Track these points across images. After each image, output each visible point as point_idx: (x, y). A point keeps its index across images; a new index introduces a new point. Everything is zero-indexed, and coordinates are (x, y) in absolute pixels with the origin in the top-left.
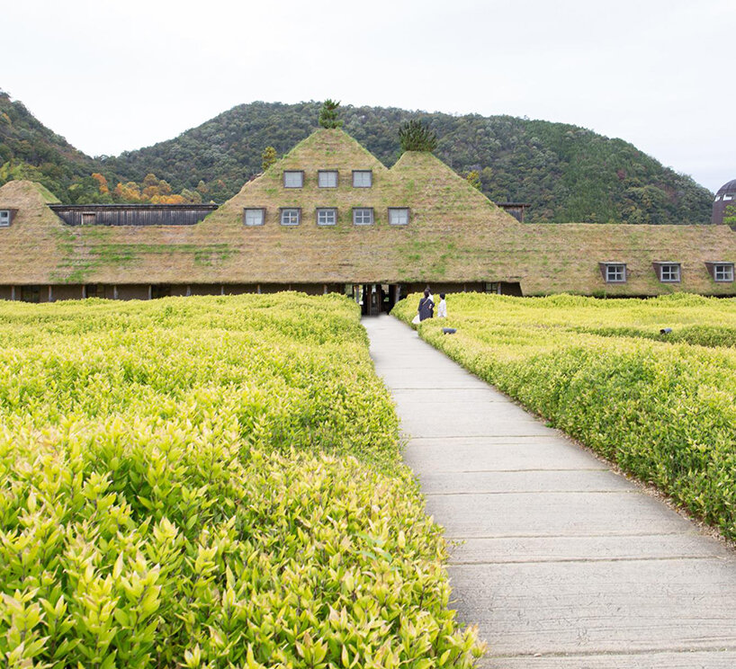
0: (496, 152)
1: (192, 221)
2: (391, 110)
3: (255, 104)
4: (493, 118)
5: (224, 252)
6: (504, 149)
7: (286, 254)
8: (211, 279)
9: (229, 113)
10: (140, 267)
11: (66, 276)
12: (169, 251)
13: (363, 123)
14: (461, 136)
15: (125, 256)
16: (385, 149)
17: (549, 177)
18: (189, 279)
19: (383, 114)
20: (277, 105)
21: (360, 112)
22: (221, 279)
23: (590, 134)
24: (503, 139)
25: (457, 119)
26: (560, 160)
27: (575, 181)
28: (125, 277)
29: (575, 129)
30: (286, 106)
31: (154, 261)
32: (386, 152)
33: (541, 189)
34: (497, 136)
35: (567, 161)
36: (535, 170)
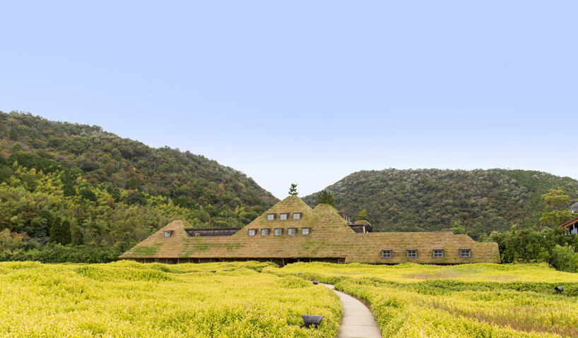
0: (490, 188)
1: (231, 234)
2: (432, 170)
3: (362, 171)
4: (489, 171)
5: (238, 246)
6: (495, 187)
7: (259, 247)
8: (230, 256)
9: (349, 177)
10: (208, 252)
11: (183, 255)
12: (219, 246)
13: (416, 177)
14: (470, 181)
15: (204, 247)
16: (428, 191)
17: (521, 201)
18: (223, 256)
19: (428, 172)
20: (373, 171)
21: (415, 172)
22: (234, 256)
23: (549, 176)
24: (494, 182)
25: (468, 172)
26: (529, 191)
27: (537, 203)
28: (203, 255)
29: (539, 173)
30: (377, 172)
31: (213, 250)
32: (429, 192)
33: (516, 208)
34: (491, 180)
35: (533, 192)
36: (513, 198)
